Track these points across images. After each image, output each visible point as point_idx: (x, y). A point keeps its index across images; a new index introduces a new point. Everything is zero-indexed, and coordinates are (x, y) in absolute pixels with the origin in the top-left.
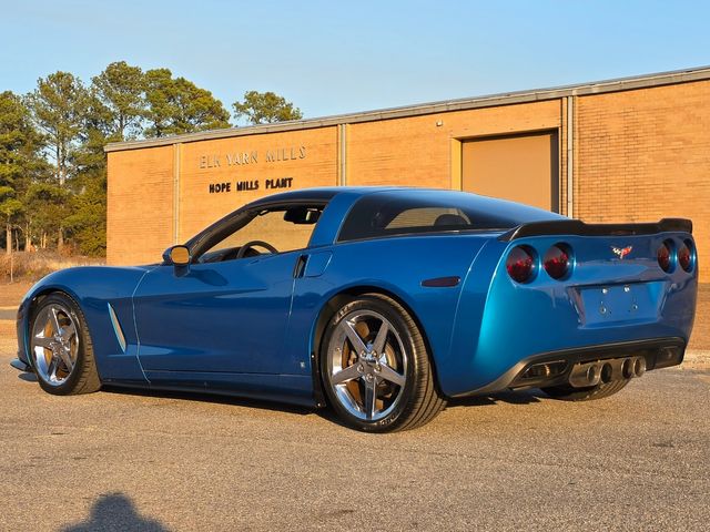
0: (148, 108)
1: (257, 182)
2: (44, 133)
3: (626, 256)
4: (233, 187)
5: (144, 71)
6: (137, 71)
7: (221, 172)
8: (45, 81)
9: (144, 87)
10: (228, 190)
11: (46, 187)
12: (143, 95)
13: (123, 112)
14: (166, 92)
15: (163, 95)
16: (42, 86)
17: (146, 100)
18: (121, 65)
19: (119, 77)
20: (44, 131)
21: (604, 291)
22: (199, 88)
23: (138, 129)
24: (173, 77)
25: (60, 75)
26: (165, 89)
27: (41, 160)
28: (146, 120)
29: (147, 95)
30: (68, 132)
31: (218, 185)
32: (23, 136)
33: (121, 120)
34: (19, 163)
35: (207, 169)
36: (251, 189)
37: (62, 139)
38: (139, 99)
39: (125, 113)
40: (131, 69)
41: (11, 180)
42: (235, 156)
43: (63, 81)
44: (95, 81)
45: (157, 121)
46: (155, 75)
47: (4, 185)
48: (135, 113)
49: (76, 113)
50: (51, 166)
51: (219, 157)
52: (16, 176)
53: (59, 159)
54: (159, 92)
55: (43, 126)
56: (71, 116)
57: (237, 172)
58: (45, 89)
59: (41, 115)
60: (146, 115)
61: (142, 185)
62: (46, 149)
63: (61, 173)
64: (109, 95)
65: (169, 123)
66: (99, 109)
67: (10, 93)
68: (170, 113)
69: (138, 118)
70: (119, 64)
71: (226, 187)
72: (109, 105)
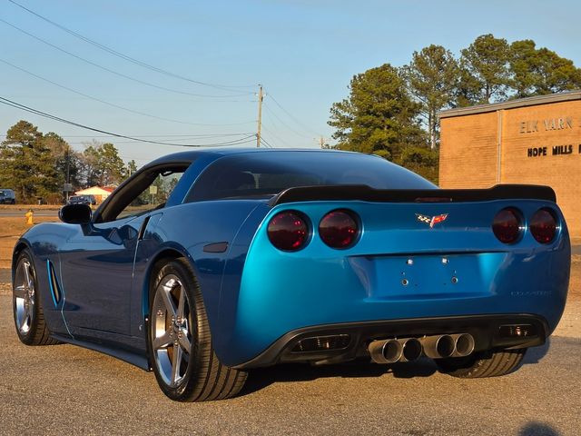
0: (512, 77)
1: (570, 146)
2: (417, 102)
3: (436, 225)
4: (549, 152)
5: (510, 43)
6: (502, 43)
7: (539, 137)
8: (419, 54)
9: (510, 58)
10: (544, 154)
11: (418, 151)
12: (508, 66)
13: (489, 81)
14: (529, 63)
15: (526, 65)
16: (417, 58)
17: (510, 70)
18: (489, 37)
19: (487, 49)
20: (417, 100)
21: (410, 262)
22: (562, 57)
23: (504, 97)
24: (537, 48)
25: (433, 49)
26: (528, 59)
27: (414, 126)
28: (510, 89)
29: (511, 65)
30: (438, 101)
31: (536, 149)
32: (399, 105)
33: (487, 89)
34: (395, 129)
35: (526, 134)
36: (566, 153)
37: (434, 106)
38: (504, 70)
39: (492, 82)
40: (497, 41)
41: (387, 144)
42: (551, 121)
43: (436, 54)
44: (464, 53)
45: (520, 89)
46: (519, 46)
47: (382, 149)
48: (500, 82)
49: (447, 83)
50: (423, 132)
51: (537, 122)
52: (392, 140)
53: (430, 125)
54: (523, 62)
55: (417, 95)
56: (443, 86)
57: (552, 136)
58: (419, 61)
59: (415, 85)
60: (510, 84)
61: (469, 149)
62: (420, 116)
63: (432, 138)
64: (476, 65)
65: (531, 92)
66: (468, 79)
67: (389, 65)
68: (533, 81)
69: (503, 87)
70: (486, 36)
71: (543, 151)
72: (477, 75)
